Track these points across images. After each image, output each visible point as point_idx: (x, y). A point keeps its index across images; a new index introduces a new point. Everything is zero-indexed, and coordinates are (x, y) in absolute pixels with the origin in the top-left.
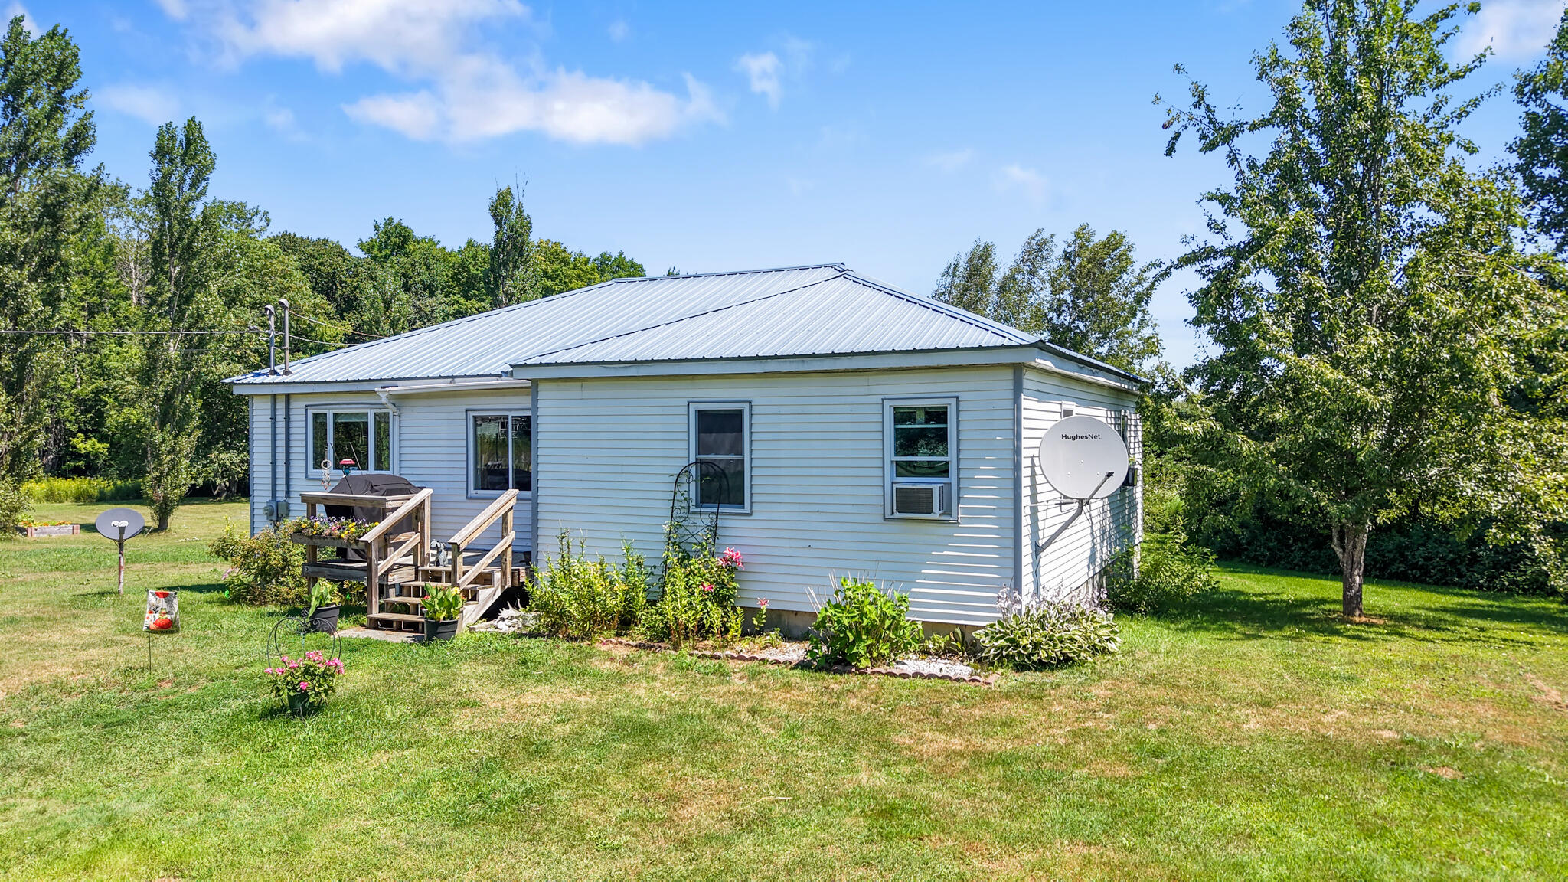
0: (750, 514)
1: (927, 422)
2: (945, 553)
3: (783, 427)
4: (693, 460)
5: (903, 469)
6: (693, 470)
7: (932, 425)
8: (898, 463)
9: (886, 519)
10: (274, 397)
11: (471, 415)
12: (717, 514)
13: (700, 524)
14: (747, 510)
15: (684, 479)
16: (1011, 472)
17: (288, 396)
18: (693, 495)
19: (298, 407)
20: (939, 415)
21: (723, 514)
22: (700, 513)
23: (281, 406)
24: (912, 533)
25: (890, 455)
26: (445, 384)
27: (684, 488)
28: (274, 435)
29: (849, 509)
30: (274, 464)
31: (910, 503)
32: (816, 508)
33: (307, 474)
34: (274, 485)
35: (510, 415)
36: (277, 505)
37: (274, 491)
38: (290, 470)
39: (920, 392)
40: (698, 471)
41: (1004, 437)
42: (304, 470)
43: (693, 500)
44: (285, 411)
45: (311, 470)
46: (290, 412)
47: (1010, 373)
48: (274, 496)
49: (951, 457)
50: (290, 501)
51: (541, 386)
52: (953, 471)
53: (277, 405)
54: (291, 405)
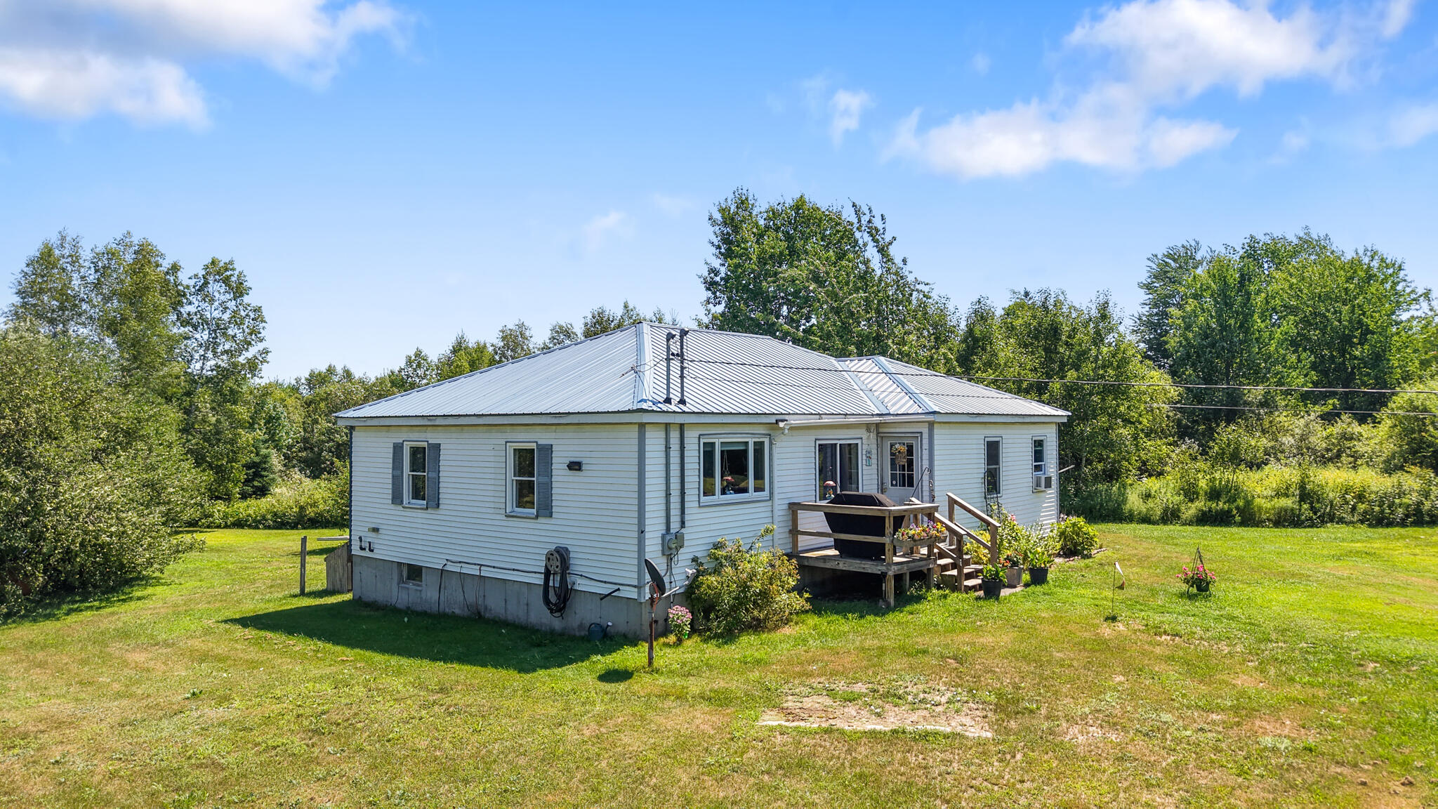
2: (1045, 505)
3: (1010, 450)
4: (986, 469)
7: (1040, 448)
9: (1033, 492)
10: (667, 426)
11: (818, 442)
14: (1001, 494)
15: (984, 480)
17: (682, 426)
18: (987, 488)
19: (691, 437)
20: (1041, 444)
23: (675, 436)
25: (1033, 463)
26: (813, 420)
27: (985, 485)
28: (667, 465)
30: (668, 495)
32: (1018, 490)
33: (699, 501)
34: (669, 516)
35: (839, 443)
36: (675, 536)
37: (669, 523)
38: (686, 499)
39: (1039, 433)
40: (988, 475)
41: (1055, 453)
42: (697, 498)
43: (986, 491)
44: (679, 440)
45: (702, 498)
46: (686, 441)
47: (1055, 426)
48: (668, 529)
49: (1045, 462)
50: (684, 531)
51: (935, 426)
52: (1045, 469)
53: (672, 435)
54: (687, 434)
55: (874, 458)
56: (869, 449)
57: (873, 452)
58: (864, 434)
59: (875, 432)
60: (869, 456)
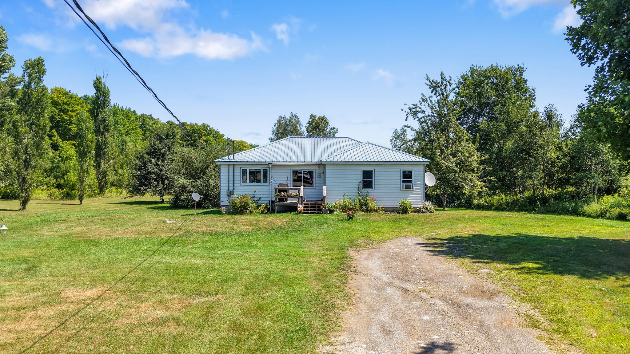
2: (412, 195)
3: (381, 174)
4: (362, 180)
5: (404, 181)
7: (409, 174)
8: (403, 180)
9: (401, 190)
10: (229, 165)
11: (292, 170)
12: (368, 190)
13: (365, 191)
14: (374, 189)
15: (360, 184)
16: (423, 182)
17: (234, 165)
18: (362, 187)
19: (237, 168)
20: (411, 172)
24: (408, 192)
25: (402, 179)
27: (360, 185)
29: (394, 188)
30: (229, 181)
31: (408, 187)
32: (388, 188)
34: (229, 187)
35: (303, 170)
36: (231, 191)
37: (229, 188)
38: (235, 183)
39: (407, 168)
40: (363, 182)
41: (422, 176)
42: (239, 183)
43: (362, 188)
44: (233, 168)
45: (242, 183)
46: (235, 169)
47: (423, 165)
48: (229, 189)
49: (413, 179)
50: (234, 191)
51: (327, 165)
52: (413, 182)
53: (230, 167)
54: (235, 167)
55: (322, 175)
56: (319, 173)
57: (322, 173)
58: (317, 168)
59: (323, 167)
60: (319, 175)
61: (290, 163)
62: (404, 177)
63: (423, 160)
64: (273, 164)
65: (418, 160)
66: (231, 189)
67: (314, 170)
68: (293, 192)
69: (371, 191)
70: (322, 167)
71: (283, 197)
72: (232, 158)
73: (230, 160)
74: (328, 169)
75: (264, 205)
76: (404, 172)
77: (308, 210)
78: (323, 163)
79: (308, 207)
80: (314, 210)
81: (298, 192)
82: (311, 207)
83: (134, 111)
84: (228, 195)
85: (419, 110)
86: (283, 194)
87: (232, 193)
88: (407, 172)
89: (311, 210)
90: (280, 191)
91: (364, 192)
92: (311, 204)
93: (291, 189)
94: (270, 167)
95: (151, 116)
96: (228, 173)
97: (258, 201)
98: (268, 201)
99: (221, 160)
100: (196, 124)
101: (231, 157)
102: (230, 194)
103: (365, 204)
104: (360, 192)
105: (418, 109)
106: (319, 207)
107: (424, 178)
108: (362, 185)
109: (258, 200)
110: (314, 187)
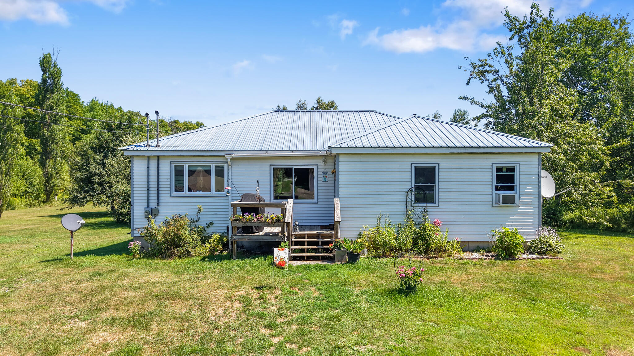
0: (438, 206)
1: (507, 172)
2: (514, 217)
3: (452, 173)
4: (413, 186)
5: (497, 189)
6: (413, 190)
7: (509, 173)
8: (496, 187)
9: (492, 206)
10: (149, 157)
11: (272, 167)
12: (426, 207)
14: (437, 205)
15: (409, 193)
16: (538, 189)
17: (158, 157)
19: (165, 162)
20: (512, 169)
21: (428, 206)
22: (419, 206)
24: (507, 210)
25: (494, 184)
26: (263, 154)
27: (410, 197)
28: (148, 176)
29: (479, 203)
30: (148, 190)
32: (466, 203)
33: (171, 194)
34: (148, 200)
35: (294, 167)
36: (152, 209)
37: (148, 203)
38: (160, 192)
39: (505, 161)
40: (415, 190)
41: (535, 177)
42: (169, 192)
43: (413, 201)
44: (156, 164)
45: (174, 193)
46: (160, 165)
47: (537, 156)
48: (148, 205)
49: (516, 184)
50: (159, 208)
51: (341, 156)
52: (517, 189)
53: (151, 161)
54: (161, 161)
55: (331, 177)
56: (325, 171)
57: (330, 173)
58: (320, 162)
59: (333, 161)
60: (325, 176)
61: (270, 154)
62: (499, 179)
63: (537, 145)
64: (236, 155)
65: (528, 145)
66: (153, 204)
67: (315, 167)
68: (271, 213)
69: (431, 209)
70: (330, 161)
71: (249, 225)
72: (155, 144)
73: (150, 148)
74: (344, 164)
75: (216, 237)
76: (499, 169)
77: (302, 251)
78: (334, 152)
79: (302, 243)
80: (316, 251)
81: (282, 213)
82: (310, 243)
83: (120, 107)
84: (147, 216)
85: (489, 69)
86: (248, 216)
87: (154, 213)
88: (504, 170)
89: (308, 251)
90: (245, 210)
91: (419, 210)
92: (310, 236)
93: (267, 206)
94: (229, 160)
95: (138, 112)
96: (146, 174)
97: (206, 229)
98: (226, 228)
99: (131, 148)
100: (189, 122)
101: (153, 142)
102: (152, 213)
103: (423, 238)
104: (411, 211)
105: (487, 68)
106: (327, 243)
107: (540, 182)
108: (413, 196)
109: (207, 227)
110: (315, 200)
